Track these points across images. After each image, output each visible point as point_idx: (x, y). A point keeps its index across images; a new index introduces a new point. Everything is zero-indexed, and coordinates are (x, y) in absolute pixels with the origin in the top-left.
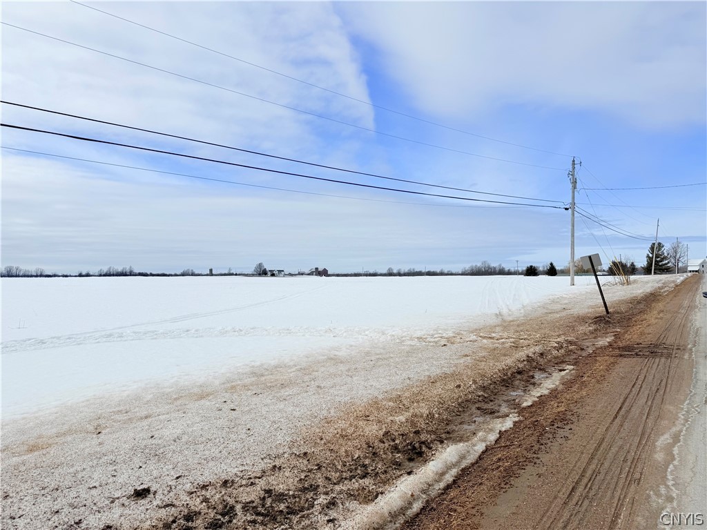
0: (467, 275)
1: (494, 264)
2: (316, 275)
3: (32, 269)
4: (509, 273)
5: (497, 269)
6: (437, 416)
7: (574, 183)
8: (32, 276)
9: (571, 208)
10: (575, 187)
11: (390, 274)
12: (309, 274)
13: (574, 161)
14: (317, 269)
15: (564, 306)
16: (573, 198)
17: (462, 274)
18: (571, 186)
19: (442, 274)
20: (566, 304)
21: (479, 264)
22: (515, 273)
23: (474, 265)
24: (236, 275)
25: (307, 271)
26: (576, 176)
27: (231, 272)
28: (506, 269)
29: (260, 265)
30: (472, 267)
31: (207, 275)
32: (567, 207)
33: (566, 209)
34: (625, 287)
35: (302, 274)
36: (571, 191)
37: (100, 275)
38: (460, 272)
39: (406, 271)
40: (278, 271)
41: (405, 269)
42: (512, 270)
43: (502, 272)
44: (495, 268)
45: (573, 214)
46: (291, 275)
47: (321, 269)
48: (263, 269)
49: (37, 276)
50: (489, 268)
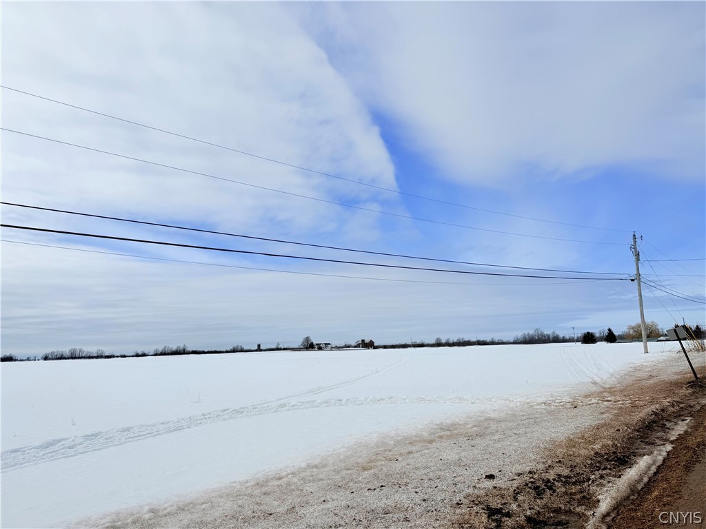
0: (520, 343)
1: (548, 332)
2: (362, 347)
3: (94, 350)
4: (564, 340)
5: (551, 336)
6: (619, 445)
7: (637, 255)
8: (93, 357)
9: (637, 279)
10: (638, 260)
11: (439, 344)
12: (355, 347)
13: (634, 235)
14: (363, 341)
15: (649, 374)
16: (638, 269)
17: (515, 343)
18: (634, 258)
19: (493, 343)
20: (649, 371)
21: (532, 332)
22: (571, 340)
23: (526, 333)
24: (284, 349)
25: (353, 344)
26: (638, 249)
27: (280, 347)
28: (561, 336)
29: (307, 339)
30: (524, 334)
31: (256, 351)
32: (633, 278)
33: (632, 280)
34: (701, 353)
35: (349, 347)
36: (635, 263)
37: (156, 355)
38: (512, 341)
39: (455, 340)
40: (325, 344)
41: (454, 339)
42: (567, 337)
43: (556, 340)
44: (548, 336)
45: (639, 285)
46: (338, 348)
47: (367, 341)
48: (310, 343)
49: (97, 357)
50: (542, 335)
